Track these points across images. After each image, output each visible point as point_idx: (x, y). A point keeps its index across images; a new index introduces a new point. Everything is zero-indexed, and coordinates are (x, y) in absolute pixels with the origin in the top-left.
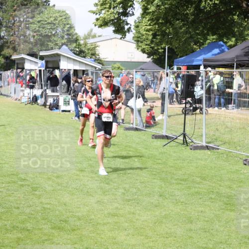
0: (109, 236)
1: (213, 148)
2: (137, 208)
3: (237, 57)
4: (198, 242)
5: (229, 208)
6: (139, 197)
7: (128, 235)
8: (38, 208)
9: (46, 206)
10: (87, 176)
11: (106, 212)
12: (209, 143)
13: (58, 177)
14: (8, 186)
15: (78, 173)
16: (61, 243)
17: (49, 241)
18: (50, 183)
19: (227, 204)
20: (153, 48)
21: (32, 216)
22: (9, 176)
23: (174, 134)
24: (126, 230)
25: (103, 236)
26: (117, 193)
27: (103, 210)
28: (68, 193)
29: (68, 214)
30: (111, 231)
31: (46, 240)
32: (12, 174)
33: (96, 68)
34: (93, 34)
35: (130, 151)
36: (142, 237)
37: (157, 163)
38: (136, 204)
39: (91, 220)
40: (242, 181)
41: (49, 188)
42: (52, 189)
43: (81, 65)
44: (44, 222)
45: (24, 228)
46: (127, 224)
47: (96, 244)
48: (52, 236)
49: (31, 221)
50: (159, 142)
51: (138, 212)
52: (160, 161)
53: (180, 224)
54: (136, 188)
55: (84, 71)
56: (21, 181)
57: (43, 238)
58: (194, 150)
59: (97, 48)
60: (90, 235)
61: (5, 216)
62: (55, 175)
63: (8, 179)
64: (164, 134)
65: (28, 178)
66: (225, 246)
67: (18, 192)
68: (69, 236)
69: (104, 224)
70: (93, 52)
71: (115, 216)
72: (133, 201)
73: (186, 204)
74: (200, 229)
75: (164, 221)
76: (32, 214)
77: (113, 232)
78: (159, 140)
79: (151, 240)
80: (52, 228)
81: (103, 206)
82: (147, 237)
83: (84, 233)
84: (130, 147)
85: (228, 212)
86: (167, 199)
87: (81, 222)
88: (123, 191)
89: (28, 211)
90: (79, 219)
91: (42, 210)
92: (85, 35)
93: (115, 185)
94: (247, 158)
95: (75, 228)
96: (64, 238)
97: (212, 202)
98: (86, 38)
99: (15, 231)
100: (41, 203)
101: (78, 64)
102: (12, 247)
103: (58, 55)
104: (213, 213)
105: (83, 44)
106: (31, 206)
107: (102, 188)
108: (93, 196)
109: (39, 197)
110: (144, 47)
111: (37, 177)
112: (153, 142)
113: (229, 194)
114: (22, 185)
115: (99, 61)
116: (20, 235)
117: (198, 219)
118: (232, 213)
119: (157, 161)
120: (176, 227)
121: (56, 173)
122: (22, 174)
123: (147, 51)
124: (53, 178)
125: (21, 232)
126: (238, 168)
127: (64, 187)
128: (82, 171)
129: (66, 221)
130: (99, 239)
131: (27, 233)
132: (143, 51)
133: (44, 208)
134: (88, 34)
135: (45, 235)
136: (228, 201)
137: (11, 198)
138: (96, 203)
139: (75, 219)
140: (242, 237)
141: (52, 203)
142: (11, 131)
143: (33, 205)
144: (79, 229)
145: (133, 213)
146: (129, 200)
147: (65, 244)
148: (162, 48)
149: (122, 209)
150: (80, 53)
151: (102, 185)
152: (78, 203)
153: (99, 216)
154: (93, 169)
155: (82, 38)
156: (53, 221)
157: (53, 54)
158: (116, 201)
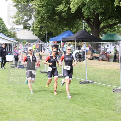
0: (21, 116)
2: (33, 103)
3: (76, 37)
4: (59, 117)
5: (73, 102)
6: (34, 99)
7: (29, 115)
10: (12, 90)
11: (20, 105)
15: (7, 89)
19: (72, 101)
20: (40, 33)
24: (28, 113)
26: (24, 97)
27: (18, 105)
28: (3, 98)
29: (3, 107)
30: (22, 113)
33: (15, 43)
34: (14, 28)
36: (35, 116)
37: (42, 84)
39: (13, 109)
40: (78, 91)
46: (28, 111)
47: (15, 119)
50: (43, 75)
51: (34, 105)
52: (43, 83)
53: (52, 110)
55: (10, 44)
59: (16, 34)
60: (13, 115)
64: (45, 71)
66: (71, 118)
68: (3, 116)
69: (19, 111)
70: (14, 35)
71: (23, 107)
72: (31, 101)
73: (54, 101)
74: (60, 112)
75: (45, 108)
77: (22, 114)
78: (43, 74)
79: (39, 117)
81: (18, 103)
82: (37, 116)
83: (10, 115)
85: (72, 104)
86: (46, 99)
88: (27, 96)
90: (8, 109)
93: (24, 93)
94: (81, 81)
97: (66, 100)
98: (11, 29)
104: (66, 105)
110: (36, 33)
112: (40, 75)
115: (17, 40)
117: (59, 107)
118: (74, 105)
119: (42, 83)
120: (50, 111)
123: (37, 35)
126: (77, 85)
128: (9, 88)
129: (2, 110)
130: (16, 117)
132: (36, 35)
136: (73, 99)
138: (15, 102)
139: (6, 109)
140: (78, 114)
144: (8, 113)
145: (31, 106)
146: (30, 100)
147: (1, 120)
148: (44, 34)
149: (27, 104)
150: (8, 36)
151: (18, 94)
152: (7, 102)
153: (16, 107)
154: (14, 87)
155: (9, 30)
158: (24, 100)
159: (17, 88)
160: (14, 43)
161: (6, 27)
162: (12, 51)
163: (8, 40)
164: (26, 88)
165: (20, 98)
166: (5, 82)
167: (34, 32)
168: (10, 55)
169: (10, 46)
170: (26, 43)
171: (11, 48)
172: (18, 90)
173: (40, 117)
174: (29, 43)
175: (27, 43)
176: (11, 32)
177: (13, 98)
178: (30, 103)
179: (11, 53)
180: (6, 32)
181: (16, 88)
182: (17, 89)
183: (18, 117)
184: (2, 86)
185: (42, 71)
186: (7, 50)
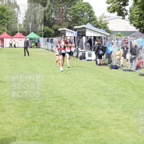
0: (114, 132)
2: (130, 116)
6: (132, 110)
7: (125, 131)
8: (74, 116)
9: (78, 115)
10: (102, 98)
11: (112, 118)
13: (85, 98)
14: (57, 103)
15: (96, 96)
16: (87, 136)
17: (80, 135)
18: (81, 101)
20: (140, 23)
21: (70, 120)
22: (57, 97)
24: (124, 128)
25: (111, 132)
26: (118, 107)
27: (110, 117)
28: (91, 107)
29: (91, 119)
31: (78, 134)
32: (59, 97)
33: (106, 35)
34: (104, 16)
36: (133, 133)
38: (130, 114)
39: (104, 123)
41: (80, 105)
42: (82, 105)
43: (98, 33)
44: (77, 124)
45: (65, 127)
46: (124, 125)
47: (107, 136)
48: (82, 132)
49: (70, 123)
50: (143, 78)
51: (131, 118)
54: (130, 105)
55: (99, 37)
56: (64, 101)
57: (76, 133)
59: (108, 24)
60: (104, 131)
61: (55, 120)
62: (83, 97)
63: (56, 99)
65: (68, 99)
67: (62, 107)
68: (91, 132)
69: (112, 125)
70: (105, 26)
71: (118, 120)
72: (128, 112)
76: (70, 119)
77: (116, 130)
78: (143, 76)
80: (82, 127)
81: (111, 115)
82: (136, 133)
83: (99, 130)
84: (126, 81)
87: (98, 124)
88: (122, 106)
89: (67, 117)
90: (97, 122)
91: (76, 117)
92: (100, 16)
93: (118, 102)
95: (95, 127)
96: (88, 133)
98: (100, 18)
99: (60, 129)
100: (75, 113)
101: (96, 33)
102: (59, 138)
103: (85, 28)
105: (99, 22)
106: (69, 115)
107: (110, 105)
108: (105, 109)
109: (74, 109)
110: (135, 23)
111: (73, 98)
112: (140, 78)
114: (65, 103)
115: (108, 31)
116: (63, 131)
119: (142, 89)
122: (64, 96)
124: (82, 99)
125: (64, 130)
127: (88, 103)
128: (99, 94)
129: (89, 123)
131: (67, 130)
132: (135, 25)
133: (77, 116)
134: (102, 16)
135: (77, 131)
137: (58, 110)
138: (106, 113)
139: (95, 122)
141: (82, 113)
142: (58, 72)
143: (71, 114)
144: (97, 128)
145: (128, 119)
146: (126, 112)
147: (89, 137)
149: (122, 117)
150: (97, 26)
151: (110, 102)
152: (96, 113)
153: (108, 121)
154: (105, 93)
155: (98, 18)
156: (82, 123)
157: (82, 28)
158: (118, 112)
159: (109, 94)
161: (94, 15)
163: (97, 32)
164: (121, 95)
166: (94, 87)
170: (120, 35)
172: (111, 98)
173: (139, 135)
176: (101, 22)
178: (126, 115)
180: (93, 22)
181: (108, 94)
182: (109, 96)
183: (110, 133)
184: (89, 92)
185: (141, 73)
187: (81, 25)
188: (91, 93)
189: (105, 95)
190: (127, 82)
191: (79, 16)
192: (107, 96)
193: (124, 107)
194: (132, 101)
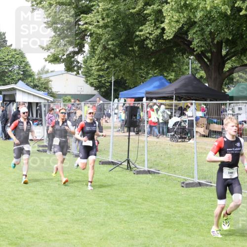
1: (154, 173)
2: (84, 227)
3: (176, 90)
5: (167, 226)
6: (87, 217)
9: (3, 225)
10: (40, 199)
11: (57, 230)
12: (151, 168)
13: (14, 199)
15: (32, 195)
19: (166, 222)
20: (100, 82)
23: (119, 160)
26: (66, 213)
28: (23, 214)
29: (23, 232)
33: (48, 100)
34: (46, 69)
35: (79, 176)
38: (84, 223)
39: (43, 237)
40: (179, 202)
42: (9, 210)
43: (35, 98)
46: (75, 241)
50: (105, 168)
51: (85, 230)
53: (123, 240)
54: (84, 209)
55: (37, 104)
58: (137, 174)
59: (50, 82)
62: (12, 197)
64: (110, 160)
70: (46, 86)
71: (65, 233)
72: (82, 221)
73: (129, 222)
75: (109, 237)
78: (105, 165)
80: (10, 244)
81: (54, 225)
85: (166, 229)
86: (112, 218)
88: (72, 212)
90: (33, 237)
92: (39, 71)
93: (65, 206)
94: (184, 181)
97: (153, 220)
98: (39, 73)
101: (32, 97)
103: (14, 89)
105: (37, 79)
107: (53, 210)
108: (45, 217)
110: (92, 81)
112: (100, 168)
113: (168, 213)
115: (52, 94)
117: (139, 235)
120: (120, 243)
121: (12, 196)
124: (10, 200)
126: (176, 190)
128: (35, 194)
129: (21, 238)
132: (92, 85)
134: (41, 70)
136: (166, 219)
139: (30, 236)
141: (9, 222)
144: (33, 245)
145: (81, 231)
146: (78, 220)
148: (108, 82)
149: (71, 228)
150: (35, 87)
151: (54, 206)
152: (32, 222)
153: (51, 234)
154: (45, 192)
155: (36, 74)
156: (10, 238)
157: (9, 89)
158: (66, 220)
159: (52, 194)
160: (46, 102)
161: (30, 69)
162: (41, 119)
163: (34, 95)
164: (71, 195)
165: (57, 215)
167: (89, 78)
168: (38, 127)
169: (38, 108)
170: (70, 100)
171: (39, 112)
172: (55, 200)
174: (77, 102)
175: (73, 101)
176: (39, 79)
177: (43, 216)
178: (79, 226)
179: (40, 123)
180: (30, 79)
181: (49, 194)
182: (51, 197)
185: (103, 161)
186: (32, 116)
187: (9, 83)
188: (24, 192)
189: (45, 195)
190: (80, 174)
191: (6, 70)
192: (48, 196)
193: (74, 213)
194: (88, 204)
